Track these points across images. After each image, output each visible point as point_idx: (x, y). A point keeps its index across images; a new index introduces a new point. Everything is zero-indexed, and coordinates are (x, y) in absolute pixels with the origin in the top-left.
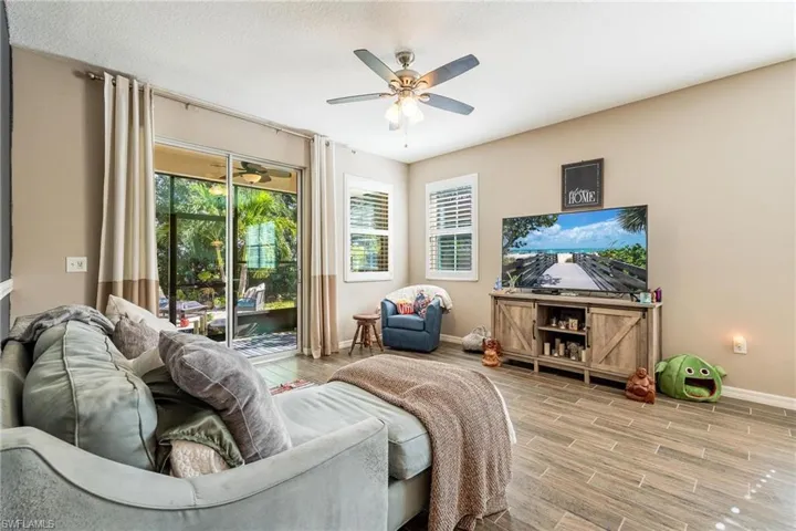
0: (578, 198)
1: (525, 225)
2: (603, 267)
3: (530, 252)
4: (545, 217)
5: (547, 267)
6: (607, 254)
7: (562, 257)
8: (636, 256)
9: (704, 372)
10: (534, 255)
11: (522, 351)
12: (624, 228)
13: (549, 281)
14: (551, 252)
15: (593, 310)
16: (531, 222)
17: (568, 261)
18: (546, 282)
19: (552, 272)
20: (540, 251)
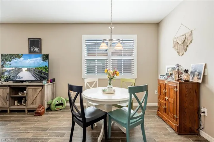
0: (34, 50)
1: (11, 57)
2: (37, 73)
3: (12, 67)
4: (18, 55)
5: (18, 73)
6: (38, 68)
7: (24, 69)
8: (46, 69)
9: (61, 101)
10: (14, 68)
11: (3, 106)
12: (43, 60)
13: (19, 78)
14: (20, 67)
15: (28, 87)
16: (13, 56)
17: (26, 71)
18: (18, 78)
19: (20, 75)
20: (16, 67)
